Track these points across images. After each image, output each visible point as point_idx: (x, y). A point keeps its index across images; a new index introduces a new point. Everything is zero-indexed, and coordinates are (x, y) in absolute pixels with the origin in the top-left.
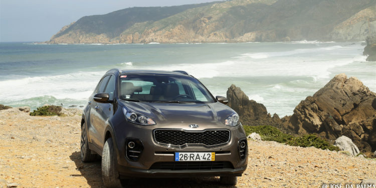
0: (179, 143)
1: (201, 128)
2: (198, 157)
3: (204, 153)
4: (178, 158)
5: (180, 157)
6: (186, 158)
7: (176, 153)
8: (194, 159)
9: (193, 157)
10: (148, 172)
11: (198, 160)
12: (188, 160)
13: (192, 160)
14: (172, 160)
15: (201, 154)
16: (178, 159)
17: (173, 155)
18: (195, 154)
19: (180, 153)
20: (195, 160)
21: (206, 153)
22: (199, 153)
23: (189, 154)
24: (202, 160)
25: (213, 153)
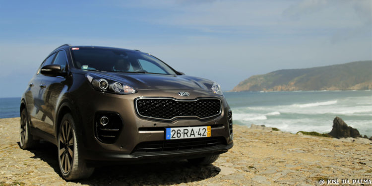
2: (192, 133)
3: (198, 128)
5: (172, 134)
6: (179, 135)
7: (167, 129)
8: (188, 136)
10: (129, 156)
11: (192, 137)
13: (186, 137)
14: (162, 139)
16: (170, 137)
19: (172, 129)
20: (189, 137)
21: (202, 128)
24: (197, 136)
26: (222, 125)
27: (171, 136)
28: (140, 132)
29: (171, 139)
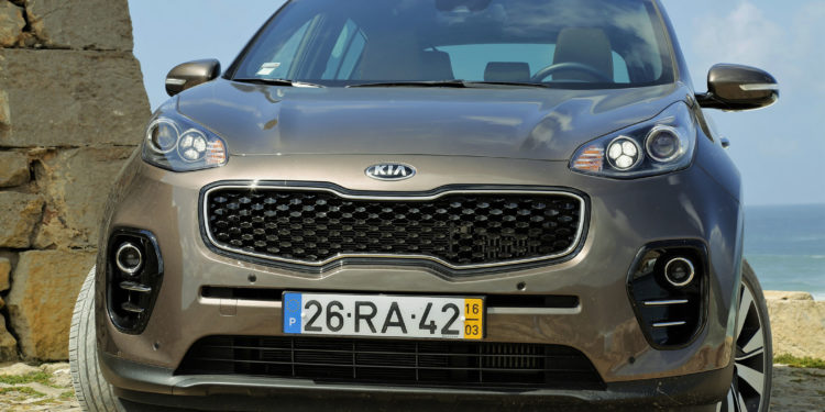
0: (313, 251)
1: (424, 181)
2: (394, 319)
3: (425, 300)
4: (299, 318)
5: (307, 314)
6: (335, 321)
8: (377, 329)
9: (368, 318)
12: (348, 330)
13: (365, 331)
15: (411, 306)
17: (277, 304)
18: (383, 303)
19: (306, 298)
20: (379, 334)
21: (439, 302)
22: (402, 301)
23: (349, 301)
24: (414, 332)
25: (472, 301)
26: (570, 301)
27: (304, 323)
28: (205, 301)
29: (303, 331)
